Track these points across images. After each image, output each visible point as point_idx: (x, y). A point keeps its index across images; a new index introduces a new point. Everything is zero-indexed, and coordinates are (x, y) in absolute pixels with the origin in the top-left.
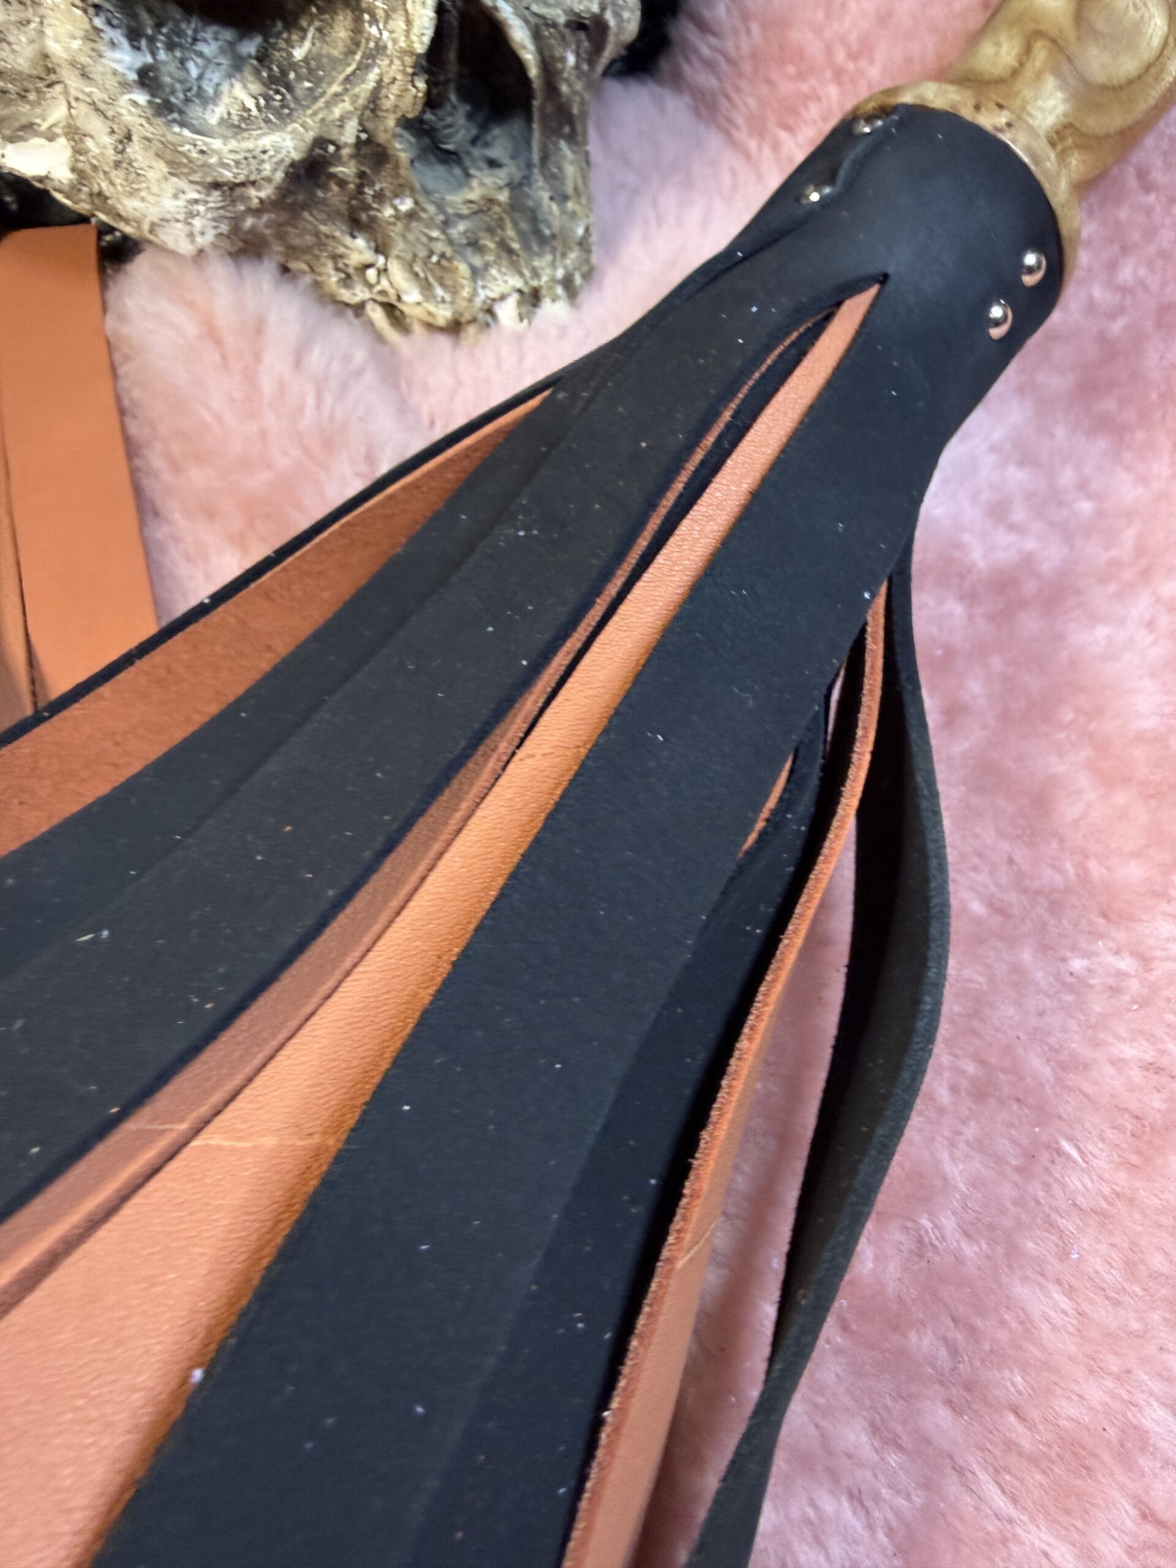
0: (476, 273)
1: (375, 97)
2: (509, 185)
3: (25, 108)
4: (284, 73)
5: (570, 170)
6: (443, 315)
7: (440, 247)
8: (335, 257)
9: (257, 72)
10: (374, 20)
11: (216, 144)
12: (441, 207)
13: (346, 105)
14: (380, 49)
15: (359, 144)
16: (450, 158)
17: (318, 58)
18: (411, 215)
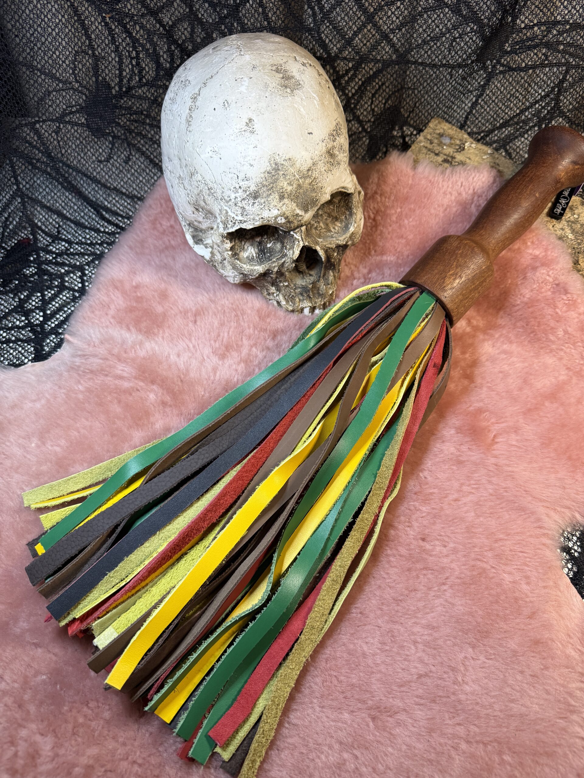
0: (300, 300)
1: (283, 263)
2: (312, 283)
3: (201, 234)
4: (264, 249)
5: (331, 278)
6: (291, 308)
7: (292, 294)
8: (267, 290)
9: (258, 247)
10: (286, 249)
11: (245, 266)
12: (295, 285)
13: (276, 264)
14: (286, 255)
15: (277, 272)
16: (300, 272)
17: (273, 249)
18: (287, 286)
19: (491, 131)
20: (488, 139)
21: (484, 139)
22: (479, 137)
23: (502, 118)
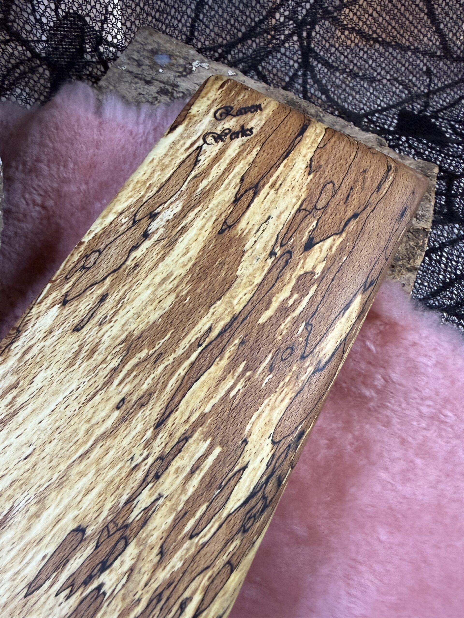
19: (231, 46)
20: (229, 57)
21: (225, 58)
22: (217, 55)
23: (243, 24)
